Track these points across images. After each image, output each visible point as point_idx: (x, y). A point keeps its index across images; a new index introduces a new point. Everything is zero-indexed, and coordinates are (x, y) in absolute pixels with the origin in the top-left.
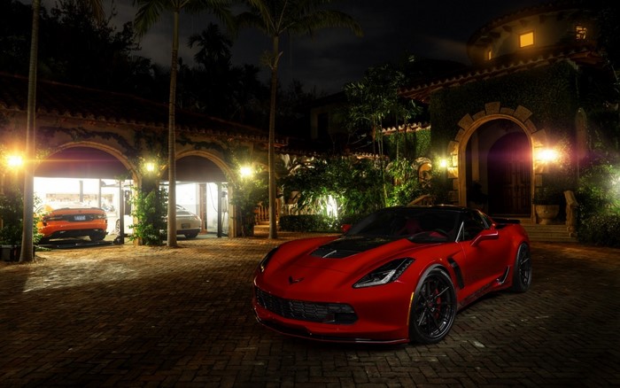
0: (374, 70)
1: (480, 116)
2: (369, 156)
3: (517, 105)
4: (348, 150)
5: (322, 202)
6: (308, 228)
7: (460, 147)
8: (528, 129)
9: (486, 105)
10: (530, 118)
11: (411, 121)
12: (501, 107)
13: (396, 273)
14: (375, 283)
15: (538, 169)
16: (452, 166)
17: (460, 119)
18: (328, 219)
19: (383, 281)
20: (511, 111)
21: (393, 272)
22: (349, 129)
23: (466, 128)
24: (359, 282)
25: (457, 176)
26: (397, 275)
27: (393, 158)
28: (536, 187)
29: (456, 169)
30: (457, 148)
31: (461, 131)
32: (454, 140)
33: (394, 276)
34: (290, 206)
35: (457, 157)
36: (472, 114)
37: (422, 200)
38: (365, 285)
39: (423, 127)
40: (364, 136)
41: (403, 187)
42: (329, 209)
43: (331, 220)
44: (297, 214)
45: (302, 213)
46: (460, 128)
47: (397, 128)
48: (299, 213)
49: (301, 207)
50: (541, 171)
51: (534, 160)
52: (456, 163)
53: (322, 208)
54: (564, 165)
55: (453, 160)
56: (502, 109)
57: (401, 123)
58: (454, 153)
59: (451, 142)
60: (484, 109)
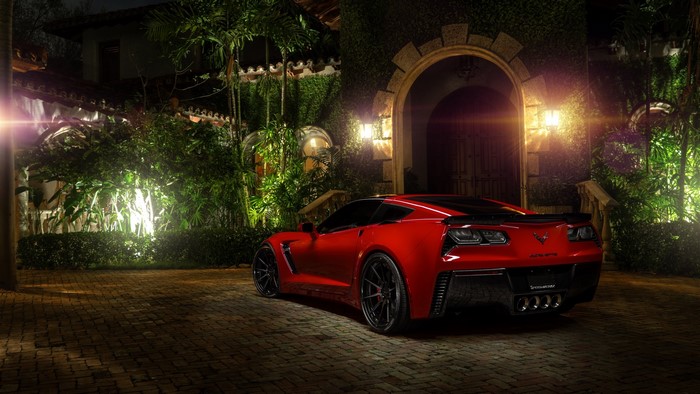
1: (434, 48)
2: (213, 118)
3: (498, 31)
4: (175, 101)
5: (121, 205)
6: (89, 261)
7: (395, 104)
8: (517, 73)
9: (444, 28)
10: (519, 55)
11: (294, 58)
12: (470, 32)
15: (533, 145)
16: (381, 137)
17: (396, 51)
18: (135, 240)
20: (487, 41)
23: (407, 67)
25: (391, 156)
27: (255, 125)
28: (529, 176)
29: (389, 143)
30: (390, 103)
31: (398, 71)
32: (385, 90)
34: (45, 214)
35: (390, 120)
36: (418, 44)
37: (330, 199)
39: (315, 69)
40: (205, 77)
41: (280, 178)
42: (134, 221)
43: (141, 242)
44: (60, 231)
45: (71, 229)
46: (396, 67)
47: (266, 68)
48: (65, 228)
49: (70, 215)
50: (538, 147)
51: (525, 127)
52: (388, 132)
53: (120, 217)
54: (575, 138)
55: (384, 125)
56: (472, 37)
57: (275, 60)
58: (386, 113)
59: (380, 93)
60: (440, 35)
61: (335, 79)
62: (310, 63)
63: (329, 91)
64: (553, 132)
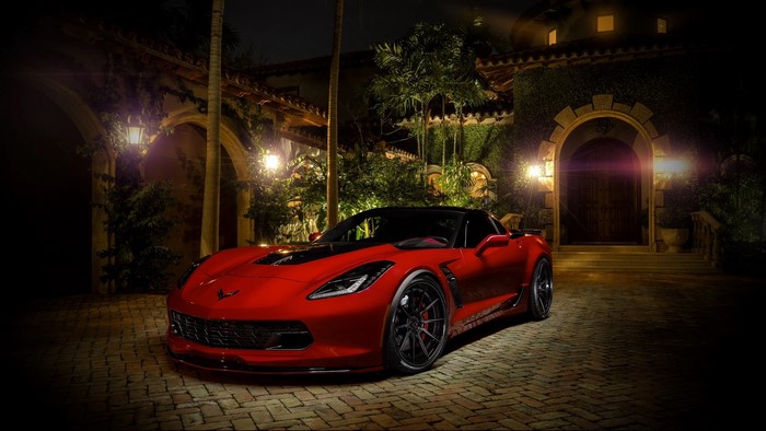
0: (423, 29)
1: (586, 111)
3: (635, 101)
7: (556, 151)
8: (648, 133)
10: (650, 119)
12: (614, 101)
13: (368, 279)
14: (339, 293)
15: (659, 184)
16: (544, 175)
17: (557, 112)
19: (350, 290)
20: (627, 108)
21: (364, 279)
22: (381, 113)
23: (566, 124)
24: (317, 291)
25: (552, 189)
26: (369, 282)
28: (656, 207)
29: (551, 180)
30: (552, 150)
31: (558, 128)
32: (548, 140)
33: (365, 282)
35: (552, 163)
36: (574, 107)
38: (324, 295)
39: (480, 119)
46: (557, 124)
47: (442, 118)
50: (663, 187)
51: (654, 172)
52: (550, 171)
54: (691, 180)
55: (547, 167)
56: (616, 104)
57: (449, 112)
58: (549, 157)
59: (544, 143)
60: (591, 102)
61: (493, 127)
62: (478, 115)
63: (489, 136)
64: (674, 175)
